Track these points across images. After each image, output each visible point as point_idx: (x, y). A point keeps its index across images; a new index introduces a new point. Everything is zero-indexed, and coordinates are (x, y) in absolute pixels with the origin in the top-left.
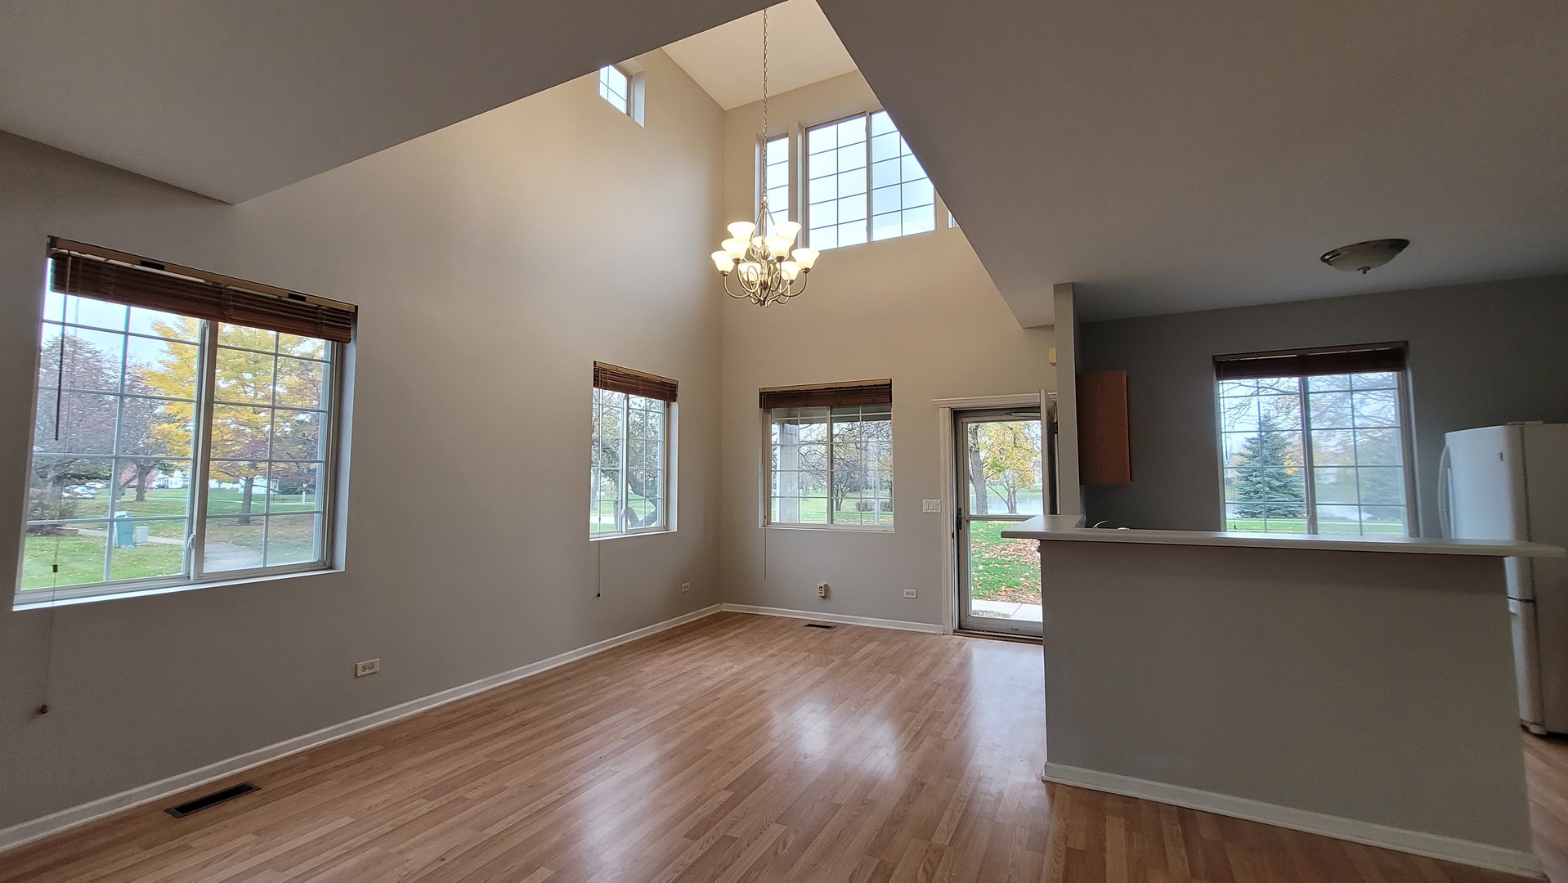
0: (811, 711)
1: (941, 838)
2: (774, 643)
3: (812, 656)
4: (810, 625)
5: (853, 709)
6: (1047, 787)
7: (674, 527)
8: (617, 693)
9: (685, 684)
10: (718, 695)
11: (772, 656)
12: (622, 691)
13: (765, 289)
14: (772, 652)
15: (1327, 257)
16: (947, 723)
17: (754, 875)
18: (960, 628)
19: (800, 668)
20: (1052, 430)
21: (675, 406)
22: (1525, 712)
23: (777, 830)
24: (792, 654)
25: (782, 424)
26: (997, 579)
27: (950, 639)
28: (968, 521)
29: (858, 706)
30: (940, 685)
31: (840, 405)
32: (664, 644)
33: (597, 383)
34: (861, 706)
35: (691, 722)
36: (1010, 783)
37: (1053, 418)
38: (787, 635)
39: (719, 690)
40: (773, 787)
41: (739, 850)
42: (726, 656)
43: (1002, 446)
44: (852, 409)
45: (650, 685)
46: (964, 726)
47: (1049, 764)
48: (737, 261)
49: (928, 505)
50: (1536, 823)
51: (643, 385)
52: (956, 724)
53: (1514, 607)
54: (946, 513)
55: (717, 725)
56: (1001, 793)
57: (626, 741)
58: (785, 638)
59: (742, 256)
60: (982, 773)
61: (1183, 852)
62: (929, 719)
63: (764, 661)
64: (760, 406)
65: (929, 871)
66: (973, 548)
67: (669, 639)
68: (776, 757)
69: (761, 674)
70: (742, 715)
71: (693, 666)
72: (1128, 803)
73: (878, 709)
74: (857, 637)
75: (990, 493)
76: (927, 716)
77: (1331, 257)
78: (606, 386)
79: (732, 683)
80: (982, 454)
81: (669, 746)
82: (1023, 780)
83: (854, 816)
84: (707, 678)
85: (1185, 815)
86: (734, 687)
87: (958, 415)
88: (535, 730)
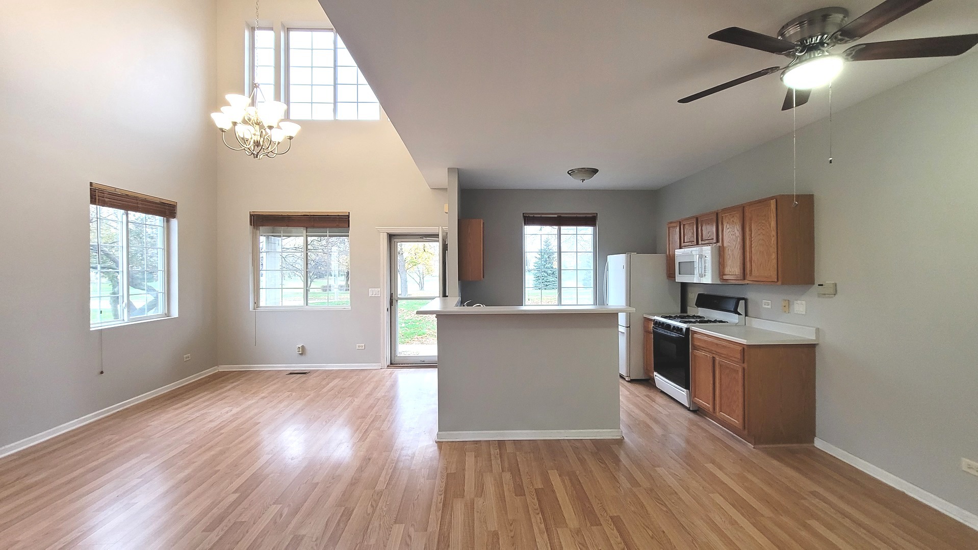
0: (295, 430)
1: (380, 486)
2: (264, 389)
3: (294, 394)
4: (291, 374)
5: (324, 423)
6: (438, 445)
7: (175, 313)
8: (128, 445)
9: (192, 428)
10: (222, 431)
11: (263, 398)
12: (132, 444)
13: (258, 146)
14: (263, 395)
15: (570, 172)
16: (384, 421)
17: (260, 540)
18: (391, 364)
19: (285, 403)
20: (445, 248)
21: (174, 223)
22: (623, 371)
23: (275, 509)
24: (279, 395)
25: (268, 237)
26: (413, 332)
27: (385, 372)
28: (397, 301)
29: (328, 421)
30: (379, 399)
31: (313, 227)
32: (169, 402)
33: (93, 200)
34: (329, 420)
35: (200, 455)
36: (419, 447)
37: (445, 242)
38: (273, 382)
39: (220, 429)
40: (270, 483)
41: (247, 528)
42: (226, 403)
43: (416, 251)
44: (322, 230)
45: (158, 435)
46: (393, 421)
47: (439, 433)
48: (235, 124)
49: (372, 292)
50: (623, 416)
51: (142, 204)
52: (389, 421)
53: (622, 329)
54: (384, 296)
55: (222, 452)
56: (414, 454)
57: (141, 479)
58: (272, 385)
59: (239, 120)
60: (404, 445)
61: (499, 461)
62: (373, 421)
63: (257, 402)
64: (251, 224)
65: (375, 506)
66: (399, 314)
67: (174, 397)
68: (270, 464)
69: (256, 411)
70: (242, 442)
71: (197, 414)
72: (476, 444)
73: (340, 421)
74: (325, 377)
75: (409, 279)
76: (372, 419)
77: (571, 173)
78: (104, 204)
79: (232, 421)
80: (405, 255)
81: (182, 475)
82: (425, 444)
83: (327, 487)
84: (211, 421)
85: (501, 444)
86: (234, 424)
87: (391, 237)
88: (45, 489)
